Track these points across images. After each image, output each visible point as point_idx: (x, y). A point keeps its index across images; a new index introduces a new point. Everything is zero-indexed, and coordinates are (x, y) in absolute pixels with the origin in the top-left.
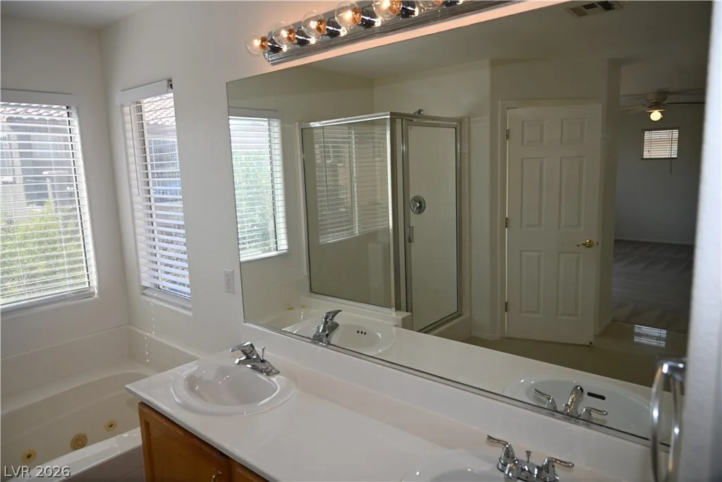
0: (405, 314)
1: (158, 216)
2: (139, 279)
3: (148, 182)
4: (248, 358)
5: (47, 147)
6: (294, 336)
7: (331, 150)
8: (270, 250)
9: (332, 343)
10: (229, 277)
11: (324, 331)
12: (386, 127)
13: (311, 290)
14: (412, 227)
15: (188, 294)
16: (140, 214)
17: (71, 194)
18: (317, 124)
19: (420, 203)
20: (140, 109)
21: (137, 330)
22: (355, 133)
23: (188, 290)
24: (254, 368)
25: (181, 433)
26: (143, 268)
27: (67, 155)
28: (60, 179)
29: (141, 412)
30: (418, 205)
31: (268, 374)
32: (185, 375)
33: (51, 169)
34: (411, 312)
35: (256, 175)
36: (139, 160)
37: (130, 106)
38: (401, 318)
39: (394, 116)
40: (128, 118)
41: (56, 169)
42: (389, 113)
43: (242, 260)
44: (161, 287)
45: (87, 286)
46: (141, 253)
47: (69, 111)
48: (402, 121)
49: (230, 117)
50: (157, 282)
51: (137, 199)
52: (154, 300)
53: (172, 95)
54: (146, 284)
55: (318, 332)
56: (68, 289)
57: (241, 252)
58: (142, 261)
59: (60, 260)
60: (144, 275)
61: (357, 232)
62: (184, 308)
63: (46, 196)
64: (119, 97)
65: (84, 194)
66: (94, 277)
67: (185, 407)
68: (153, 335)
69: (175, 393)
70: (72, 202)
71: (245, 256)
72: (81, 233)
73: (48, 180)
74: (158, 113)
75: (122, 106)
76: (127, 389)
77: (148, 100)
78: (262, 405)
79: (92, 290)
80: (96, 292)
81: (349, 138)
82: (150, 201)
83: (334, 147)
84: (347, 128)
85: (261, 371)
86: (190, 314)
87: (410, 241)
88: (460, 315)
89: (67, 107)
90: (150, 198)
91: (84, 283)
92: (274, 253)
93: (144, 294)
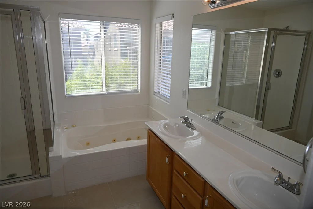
0: (259, 122)
1: (163, 70)
2: (154, 90)
3: (161, 53)
4: (186, 121)
5: (130, 39)
6: (206, 118)
7: (242, 45)
8: (203, 85)
9: (220, 123)
10: (184, 92)
11: (217, 118)
12: (265, 35)
13: (219, 105)
14: (271, 83)
15: (169, 97)
16: (157, 65)
17: (135, 56)
18: (233, 33)
19: (279, 72)
20: (161, 25)
21: (151, 107)
22: (251, 37)
23: (169, 95)
24: (187, 126)
25: (159, 140)
26: (155, 85)
27: (136, 42)
28: (133, 50)
29: (148, 132)
30: (278, 73)
31: (192, 128)
32: (163, 123)
33: (130, 47)
34: (263, 121)
35: (205, 54)
36: (159, 45)
37: (158, 24)
38: (257, 123)
39: (270, 30)
40: (157, 29)
41: (132, 47)
42: (268, 28)
43: (189, 87)
44: (160, 93)
45: (137, 89)
46: (155, 80)
47: (138, 26)
48: (274, 32)
49: (193, 29)
50: (159, 91)
51: (156, 59)
52: (157, 97)
53: (173, 20)
54: (155, 91)
55: (215, 118)
56: (131, 89)
57: (189, 85)
58: (155, 82)
59: (129, 79)
60: (155, 88)
61: (245, 83)
62: (167, 101)
63: (127, 56)
64: (155, 21)
65: (139, 56)
66: (139, 86)
67: (162, 133)
68: (155, 110)
69: (160, 128)
70: (135, 59)
71: (191, 86)
72: (137, 70)
73: (128, 50)
74: (169, 23)
75: (156, 24)
76: (145, 123)
77: (165, 22)
78: (189, 138)
79: (138, 91)
80: (139, 91)
81: (248, 39)
82: (161, 61)
83: (238, 43)
84: (247, 34)
85: (190, 127)
86: (169, 104)
87: (268, 90)
88: (290, 128)
89: (138, 25)
90: (161, 60)
91: (136, 88)
92: (205, 87)
93: (155, 95)
